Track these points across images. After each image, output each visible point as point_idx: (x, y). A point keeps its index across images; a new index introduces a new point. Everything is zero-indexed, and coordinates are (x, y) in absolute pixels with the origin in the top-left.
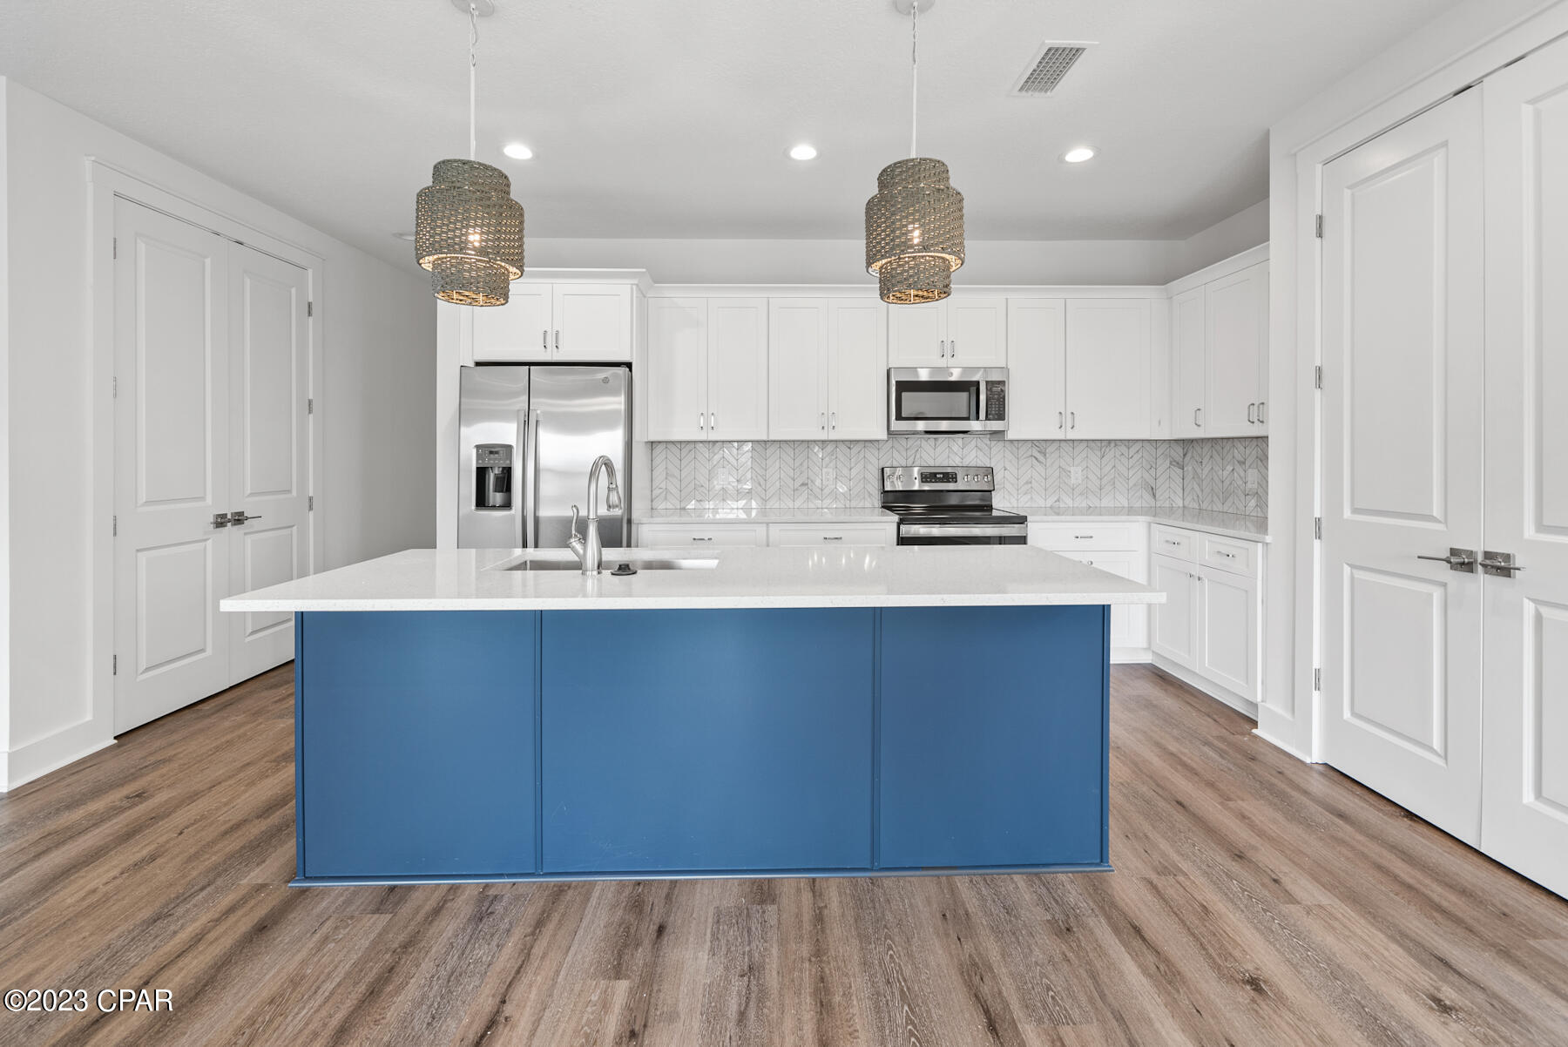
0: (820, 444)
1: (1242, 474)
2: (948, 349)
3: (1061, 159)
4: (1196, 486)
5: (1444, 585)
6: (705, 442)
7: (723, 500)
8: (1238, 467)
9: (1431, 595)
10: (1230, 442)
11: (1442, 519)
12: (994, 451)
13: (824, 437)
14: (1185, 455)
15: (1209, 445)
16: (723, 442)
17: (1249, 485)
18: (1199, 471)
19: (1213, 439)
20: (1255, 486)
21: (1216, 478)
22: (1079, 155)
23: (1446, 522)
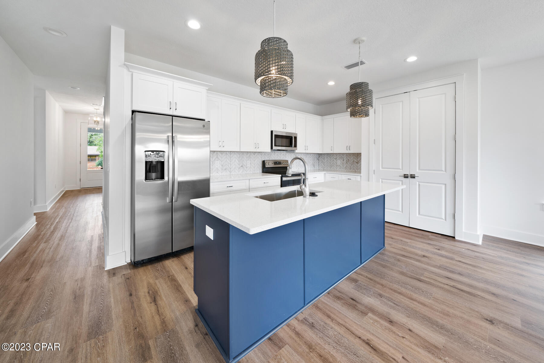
0: (246, 153)
1: (336, 161)
2: (284, 126)
3: (327, 84)
4: (322, 164)
5: (402, 181)
6: (221, 151)
7: (217, 172)
8: (334, 160)
9: (399, 183)
10: (332, 154)
11: (401, 169)
12: (287, 155)
13: (255, 151)
14: (319, 157)
15: (326, 155)
16: (217, 151)
17: (338, 164)
18: (323, 161)
19: (327, 154)
20: (339, 164)
21: (328, 162)
22: (331, 83)
23: (402, 169)
